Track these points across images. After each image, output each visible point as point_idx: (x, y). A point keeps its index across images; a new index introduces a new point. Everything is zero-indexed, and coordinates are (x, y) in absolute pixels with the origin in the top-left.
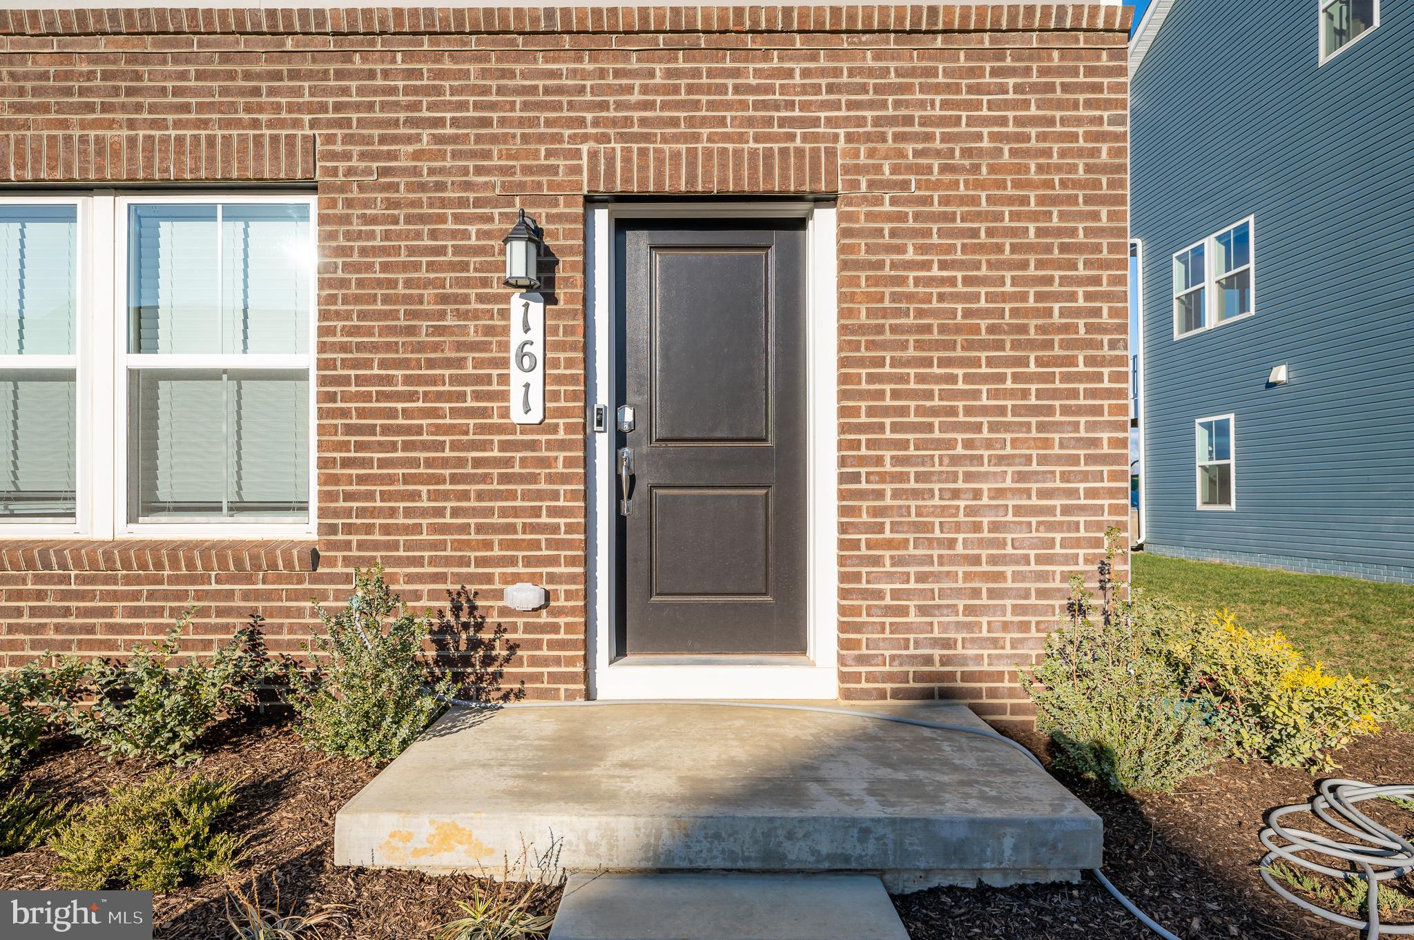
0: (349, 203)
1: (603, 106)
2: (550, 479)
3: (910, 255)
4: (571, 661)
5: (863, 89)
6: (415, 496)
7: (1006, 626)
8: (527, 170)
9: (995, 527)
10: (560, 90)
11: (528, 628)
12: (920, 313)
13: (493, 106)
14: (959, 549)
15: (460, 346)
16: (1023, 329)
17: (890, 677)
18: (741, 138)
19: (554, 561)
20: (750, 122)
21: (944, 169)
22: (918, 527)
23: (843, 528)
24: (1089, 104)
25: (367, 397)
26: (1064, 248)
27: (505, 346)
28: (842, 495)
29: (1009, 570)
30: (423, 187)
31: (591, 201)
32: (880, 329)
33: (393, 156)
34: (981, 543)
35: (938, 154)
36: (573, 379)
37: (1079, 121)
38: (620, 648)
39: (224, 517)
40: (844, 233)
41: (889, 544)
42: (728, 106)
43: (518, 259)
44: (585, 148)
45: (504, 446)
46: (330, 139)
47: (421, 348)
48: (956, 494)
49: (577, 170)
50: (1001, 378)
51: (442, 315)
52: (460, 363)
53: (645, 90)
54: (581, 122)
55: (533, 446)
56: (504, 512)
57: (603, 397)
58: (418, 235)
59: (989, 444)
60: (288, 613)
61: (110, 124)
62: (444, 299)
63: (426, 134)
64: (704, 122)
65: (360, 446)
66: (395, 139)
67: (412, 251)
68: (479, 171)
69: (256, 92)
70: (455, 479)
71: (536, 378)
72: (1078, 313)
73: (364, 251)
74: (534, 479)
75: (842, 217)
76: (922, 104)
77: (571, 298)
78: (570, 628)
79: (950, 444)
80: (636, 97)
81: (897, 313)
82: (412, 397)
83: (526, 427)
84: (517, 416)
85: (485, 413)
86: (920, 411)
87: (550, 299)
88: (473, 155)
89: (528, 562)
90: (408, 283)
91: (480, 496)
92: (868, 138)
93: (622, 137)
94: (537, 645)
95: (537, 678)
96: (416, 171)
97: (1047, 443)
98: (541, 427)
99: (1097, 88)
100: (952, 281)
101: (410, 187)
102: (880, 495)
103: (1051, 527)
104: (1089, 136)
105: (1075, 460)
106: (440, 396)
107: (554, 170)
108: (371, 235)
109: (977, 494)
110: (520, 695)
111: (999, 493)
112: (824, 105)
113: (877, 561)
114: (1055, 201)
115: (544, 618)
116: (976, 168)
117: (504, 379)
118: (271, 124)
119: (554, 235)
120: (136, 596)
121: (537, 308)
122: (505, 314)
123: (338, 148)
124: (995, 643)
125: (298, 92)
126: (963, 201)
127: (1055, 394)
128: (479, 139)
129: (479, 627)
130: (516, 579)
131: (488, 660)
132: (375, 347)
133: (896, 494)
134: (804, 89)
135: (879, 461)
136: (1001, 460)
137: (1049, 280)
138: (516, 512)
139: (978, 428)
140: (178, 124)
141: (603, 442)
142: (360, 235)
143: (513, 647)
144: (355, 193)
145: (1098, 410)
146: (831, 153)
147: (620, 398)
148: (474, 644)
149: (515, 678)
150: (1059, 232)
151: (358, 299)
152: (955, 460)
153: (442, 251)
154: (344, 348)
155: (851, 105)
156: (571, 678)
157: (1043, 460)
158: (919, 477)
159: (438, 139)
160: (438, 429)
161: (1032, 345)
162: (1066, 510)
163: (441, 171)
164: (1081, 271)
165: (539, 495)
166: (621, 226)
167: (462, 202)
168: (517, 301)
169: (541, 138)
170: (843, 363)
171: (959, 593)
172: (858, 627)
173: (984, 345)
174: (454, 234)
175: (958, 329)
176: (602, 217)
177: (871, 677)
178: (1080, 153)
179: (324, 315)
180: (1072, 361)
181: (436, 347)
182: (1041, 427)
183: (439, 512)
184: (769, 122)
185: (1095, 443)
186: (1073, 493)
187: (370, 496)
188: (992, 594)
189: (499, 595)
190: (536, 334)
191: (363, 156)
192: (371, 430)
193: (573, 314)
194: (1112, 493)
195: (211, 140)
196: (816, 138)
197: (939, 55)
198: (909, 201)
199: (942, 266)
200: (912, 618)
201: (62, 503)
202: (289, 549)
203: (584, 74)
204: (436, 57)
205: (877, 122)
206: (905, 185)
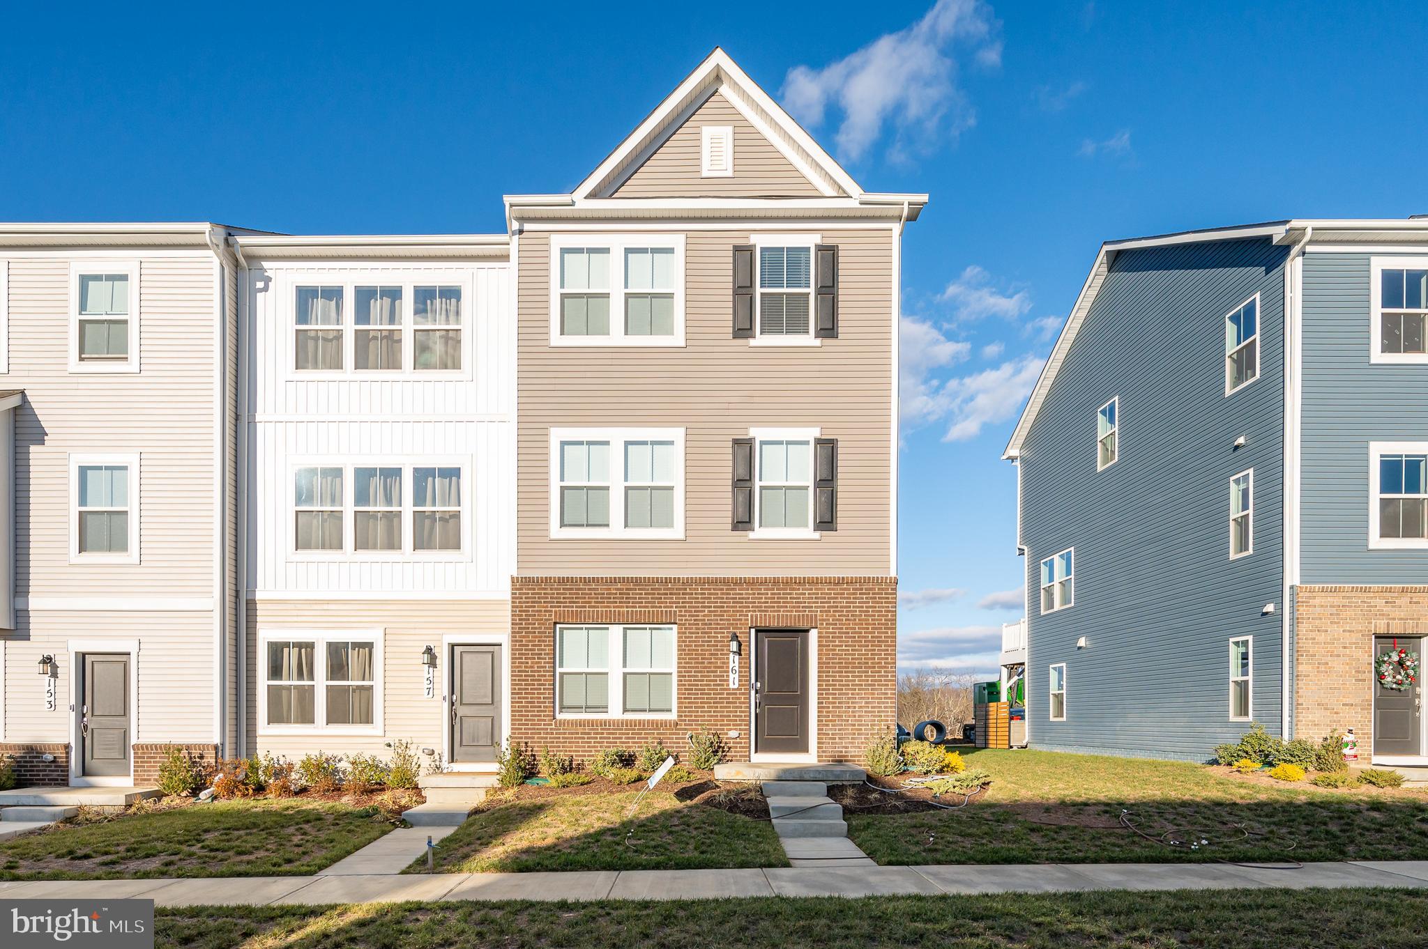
0: (686, 629)
1: (755, 603)
2: (740, 703)
3: (837, 643)
4: (745, 752)
5: (825, 598)
6: (704, 707)
7: (862, 743)
8: (733, 620)
9: (859, 716)
10: (743, 598)
11: (734, 743)
12: (839, 659)
13: (725, 603)
14: (850, 722)
15: (715, 667)
16: (867, 663)
17: (831, 756)
18: (792, 611)
19: (741, 725)
20: (794, 607)
21: (846, 620)
22: (839, 716)
23: (819, 716)
24: (885, 602)
25: (691, 681)
26: (878, 641)
27: (728, 667)
28: (818, 708)
29: (863, 728)
30: (706, 624)
31: (750, 628)
33: (698, 616)
34: (856, 720)
35: (845, 616)
36: (746, 676)
37: (883, 607)
38: (756, 752)
39: (647, 713)
40: (819, 637)
41: (831, 721)
42: (788, 602)
43: (734, 647)
44: (749, 614)
45: (728, 694)
46: (681, 611)
47: (705, 667)
48: (849, 707)
49: (748, 620)
50: (862, 676)
51: (711, 659)
52: (716, 672)
53: (766, 598)
54: (749, 607)
55: (736, 694)
56: (727, 712)
57: (753, 681)
58: (705, 637)
59: (858, 694)
60: (669, 738)
61: (622, 607)
62: (712, 654)
63: (706, 610)
64: (782, 607)
65: (689, 694)
66: (698, 611)
67: (703, 641)
68: (721, 620)
69: (661, 598)
70: (714, 703)
71: (737, 676)
72: (882, 659)
73: (690, 642)
74: (735, 703)
75: (819, 633)
76: (841, 602)
77: (745, 654)
78: (745, 743)
79: (848, 694)
80: (763, 600)
81: (833, 659)
82: (703, 681)
83: (733, 689)
84: (731, 686)
85: (723, 685)
86: (839, 685)
87: (740, 654)
88: (719, 616)
89: (734, 725)
90: (702, 650)
91: (721, 707)
92: (826, 612)
93: (759, 611)
94: (736, 747)
95: (736, 756)
96: (704, 620)
97: (873, 694)
98: (737, 689)
99: (888, 598)
100: (848, 650)
101: (702, 624)
102: (829, 707)
103: (875, 716)
104: (886, 611)
105: (881, 698)
106: (710, 681)
107: (741, 620)
108: (692, 637)
109: (855, 708)
110: (731, 761)
111: (861, 707)
112: (814, 602)
113: (828, 725)
114: (876, 629)
115: (738, 740)
116: (855, 620)
117: (728, 676)
118: (665, 607)
119: (741, 637)
120: (628, 734)
121: (737, 657)
122: (728, 659)
123: (683, 613)
124: (859, 747)
125: (672, 598)
126: (851, 628)
127: (876, 681)
128: (721, 611)
129: (720, 743)
130: (731, 730)
131: (723, 752)
132: (692, 667)
133: (833, 707)
134: (809, 598)
135: (829, 698)
136: (861, 698)
137: (875, 650)
138: (731, 712)
139: (855, 689)
140: (639, 607)
141: (753, 692)
142: (689, 637)
143: (730, 748)
144: (687, 626)
145: (887, 685)
146: (816, 616)
147: (756, 681)
148: (719, 747)
149: (730, 756)
150: (877, 637)
151: (688, 654)
152: (849, 698)
153: (711, 641)
154: (685, 667)
155: (821, 603)
156: (745, 756)
157: (872, 698)
158: (839, 703)
159: (709, 611)
160: (709, 689)
161: (870, 667)
162: (878, 712)
163: (711, 620)
164: (883, 648)
165: (737, 707)
166: (757, 631)
167: (716, 628)
168: (731, 655)
169: (737, 612)
170: (819, 672)
171: (850, 734)
172: (823, 743)
173: (856, 667)
174: (714, 637)
175: (850, 663)
176: (753, 631)
177: (826, 756)
178: (883, 616)
179: (679, 659)
180: (880, 672)
181: (710, 667)
182: (872, 689)
183: (710, 712)
184: (799, 607)
185: (887, 694)
187: (692, 707)
188: (858, 734)
189: (727, 734)
190: (737, 664)
191: (689, 616)
192: (692, 690)
193: (746, 659)
194: (891, 707)
195: (649, 611)
196: (812, 611)
197: (845, 589)
198: (836, 629)
199: (846, 646)
200: (837, 740)
201: (604, 708)
202: (670, 721)
203: (750, 594)
204: (710, 589)
205: (828, 607)
206: (836, 624)
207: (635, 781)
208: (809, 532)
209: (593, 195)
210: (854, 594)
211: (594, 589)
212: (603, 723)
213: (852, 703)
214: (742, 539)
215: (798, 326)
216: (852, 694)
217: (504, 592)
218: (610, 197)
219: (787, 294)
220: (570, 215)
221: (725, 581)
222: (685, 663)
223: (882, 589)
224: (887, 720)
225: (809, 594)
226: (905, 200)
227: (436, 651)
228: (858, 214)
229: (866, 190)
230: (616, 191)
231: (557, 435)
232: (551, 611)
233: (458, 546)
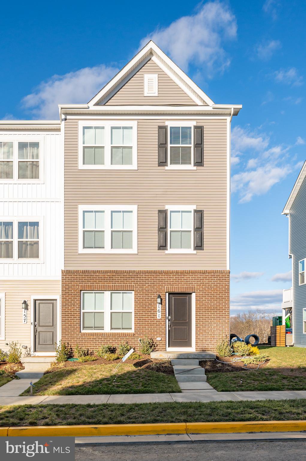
0: (138, 293)
1: (168, 281)
2: (162, 325)
3: (204, 299)
4: (164, 347)
5: (198, 279)
6: (146, 327)
7: (215, 343)
8: (159, 289)
9: (214, 331)
10: (163, 280)
11: (159, 343)
12: (205, 306)
13: (155, 281)
14: (209, 334)
15: (151, 310)
16: (217, 308)
17: (201, 349)
18: (184, 285)
19: (162, 335)
20: (185, 283)
21: (208, 289)
22: (204, 331)
23: (196, 331)
24: (225, 281)
25: (140, 316)
26: (222, 298)
27: (156, 310)
28: (196, 327)
29: (215, 336)
30: (147, 291)
31: (166, 292)
32: (200, 308)
33: (143, 287)
34: (212, 333)
35: (207, 287)
36: (164, 313)
37: (224, 283)
38: (169, 346)
39: (121, 330)
40: (196, 296)
41: (201, 333)
42: (182, 281)
43: (159, 300)
44: (166, 286)
45: (156, 321)
46: (136, 285)
47: (146, 310)
48: (209, 327)
49: (165, 289)
50: (214, 314)
51: (149, 306)
52: (151, 312)
53: (173, 279)
54: (165, 283)
56: (156, 329)
57: (167, 315)
58: (146, 297)
59: (213, 321)
60: (131, 341)
61: (110, 283)
62: (149, 304)
63: (147, 284)
64: (180, 283)
65: (139, 321)
66: (143, 285)
67: (145, 298)
68: (153, 289)
69: (127, 279)
70: (150, 325)
71: (160, 313)
72: (223, 306)
73: (140, 298)
74: (160, 325)
75: (196, 294)
76: (205, 281)
77: (164, 304)
78: (164, 343)
79: (208, 321)
80: (172, 280)
81: (202, 306)
82: (145, 316)
84: (158, 318)
85: (154, 317)
86: (205, 317)
87: (162, 304)
88: (153, 287)
89: (159, 335)
90: (145, 302)
91: (153, 327)
92: (199, 285)
93: (170, 285)
94: (160, 345)
95: (160, 349)
96: (146, 289)
97: (220, 321)
98: (160, 319)
99: (226, 279)
100: (209, 302)
101: (145, 291)
102: (200, 327)
103: (220, 331)
104: (225, 285)
105: (223, 323)
106: (149, 316)
107: (162, 289)
108: (141, 296)
109: (212, 327)
110: (158, 351)
111: (214, 327)
112: (194, 281)
113: (200, 335)
114: (221, 293)
115: (161, 342)
116: (212, 289)
117: (156, 314)
118: (129, 283)
119: (162, 296)
120: (113, 339)
121: (160, 305)
122: (156, 306)
123: (137, 286)
124: (214, 345)
125: (132, 280)
126: (210, 293)
127: (221, 315)
128: (153, 285)
129: (153, 343)
130: (158, 337)
131: (154, 347)
132: (141, 310)
133: (202, 327)
134: (191, 280)
135: (200, 323)
136: (214, 323)
137: (220, 302)
138: (158, 329)
139: (212, 319)
140: (118, 283)
141: (167, 321)
142: (139, 297)
143: (157, 345)
144: (139, 292)
145: (226, 317)
146: (195, 287)
147: (169, 316)
148: (153, 345)
149: (157, 348)
150: (221, 296)
151: (139, 304)
152: (209, 323)
153: (149, 298)
154: (137, 310)
155: (197, 281)
156: (164, 349)
157: (219, 323)
158: (205, 325)
159: (148, 285)
160: (148, 319)
161: (218, 310)
162: (222, 329)
163: (149, 289)
164: (224, 301)
165: (160, 327)
166: (169, 294)
167: (151, 293)
168: (158, 305)
169: (160, 285)
170: (196, 312)
171: (209, 339)
172: (198, 343)
173: (212, 310)
174: (150, 296)
175: (209, 308)
176: (167, 294)
177: (199, 349)
178: (224, 287)
179: (135, 306)
180: (222, 312)
181: (148, 310)
182: (219, 319)
183: (149, 329)
184: (187, 283)
185: (225, 321)
186: (223, 327)
187: (141, 327)
188: (213, 339)
189: (156, 339)
190: (160, 308)
191: (140, 287)
192: (141, 320)
193: (164, 306)
194: (227, 327)
195: (122, 285)
196: (193, 285)
197: (207, 276)
198: (204, 293)
199: (208, 300)
200: (204, 342)
201: (102, 328)
202: (131, 333)
203: (166, 278)
204: (148, 276)
205: (200, 283)
206: (203, 291)
207: (116, 359)
208: (191, 251)
209: (97, 104)
210: (211, 278)
211: (98, 276)
212: (102, 334)
213: (211, 325)
214: (163, 254)
215: (186, 161)
216: (210, 321)
217: (59, 277)
218: (104, 105)
219: (181, 147)
220: (87, 112)
221: (155, 272)
222: (138, 308)
223: (223, 276)
224: (226, 333)
225: (192, 278)
226: (232, 107)
227: (28, 303)
228: (212, 113)
229: (216, 103)
230: (107, 102)
231: (82, 208)
232: (79, 285)
233: (37, 256)
